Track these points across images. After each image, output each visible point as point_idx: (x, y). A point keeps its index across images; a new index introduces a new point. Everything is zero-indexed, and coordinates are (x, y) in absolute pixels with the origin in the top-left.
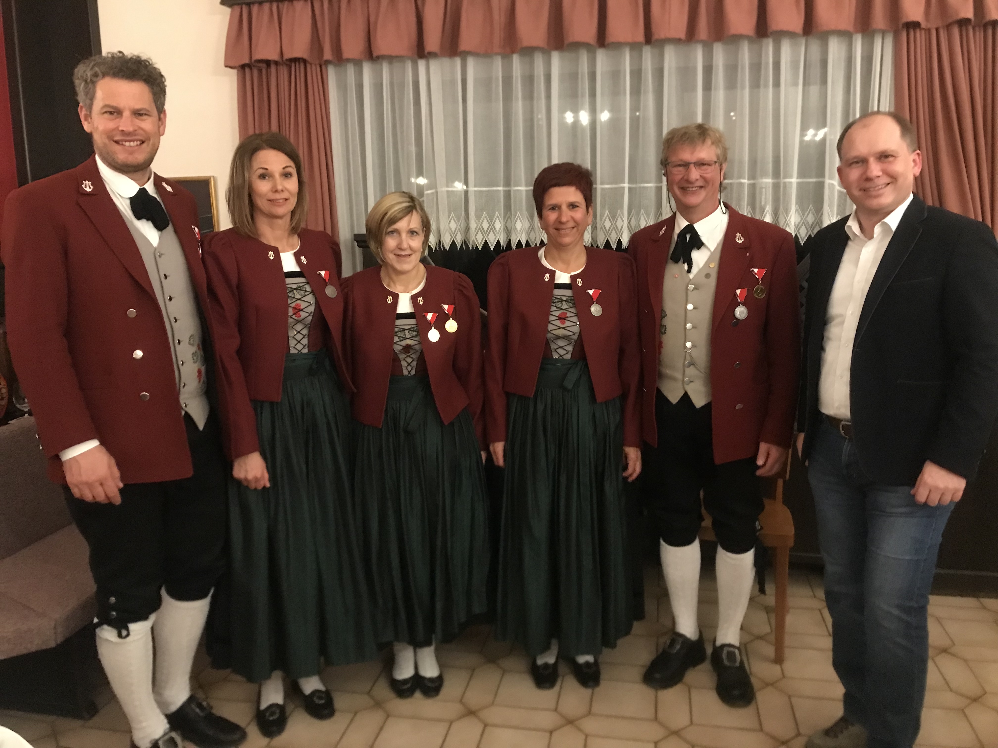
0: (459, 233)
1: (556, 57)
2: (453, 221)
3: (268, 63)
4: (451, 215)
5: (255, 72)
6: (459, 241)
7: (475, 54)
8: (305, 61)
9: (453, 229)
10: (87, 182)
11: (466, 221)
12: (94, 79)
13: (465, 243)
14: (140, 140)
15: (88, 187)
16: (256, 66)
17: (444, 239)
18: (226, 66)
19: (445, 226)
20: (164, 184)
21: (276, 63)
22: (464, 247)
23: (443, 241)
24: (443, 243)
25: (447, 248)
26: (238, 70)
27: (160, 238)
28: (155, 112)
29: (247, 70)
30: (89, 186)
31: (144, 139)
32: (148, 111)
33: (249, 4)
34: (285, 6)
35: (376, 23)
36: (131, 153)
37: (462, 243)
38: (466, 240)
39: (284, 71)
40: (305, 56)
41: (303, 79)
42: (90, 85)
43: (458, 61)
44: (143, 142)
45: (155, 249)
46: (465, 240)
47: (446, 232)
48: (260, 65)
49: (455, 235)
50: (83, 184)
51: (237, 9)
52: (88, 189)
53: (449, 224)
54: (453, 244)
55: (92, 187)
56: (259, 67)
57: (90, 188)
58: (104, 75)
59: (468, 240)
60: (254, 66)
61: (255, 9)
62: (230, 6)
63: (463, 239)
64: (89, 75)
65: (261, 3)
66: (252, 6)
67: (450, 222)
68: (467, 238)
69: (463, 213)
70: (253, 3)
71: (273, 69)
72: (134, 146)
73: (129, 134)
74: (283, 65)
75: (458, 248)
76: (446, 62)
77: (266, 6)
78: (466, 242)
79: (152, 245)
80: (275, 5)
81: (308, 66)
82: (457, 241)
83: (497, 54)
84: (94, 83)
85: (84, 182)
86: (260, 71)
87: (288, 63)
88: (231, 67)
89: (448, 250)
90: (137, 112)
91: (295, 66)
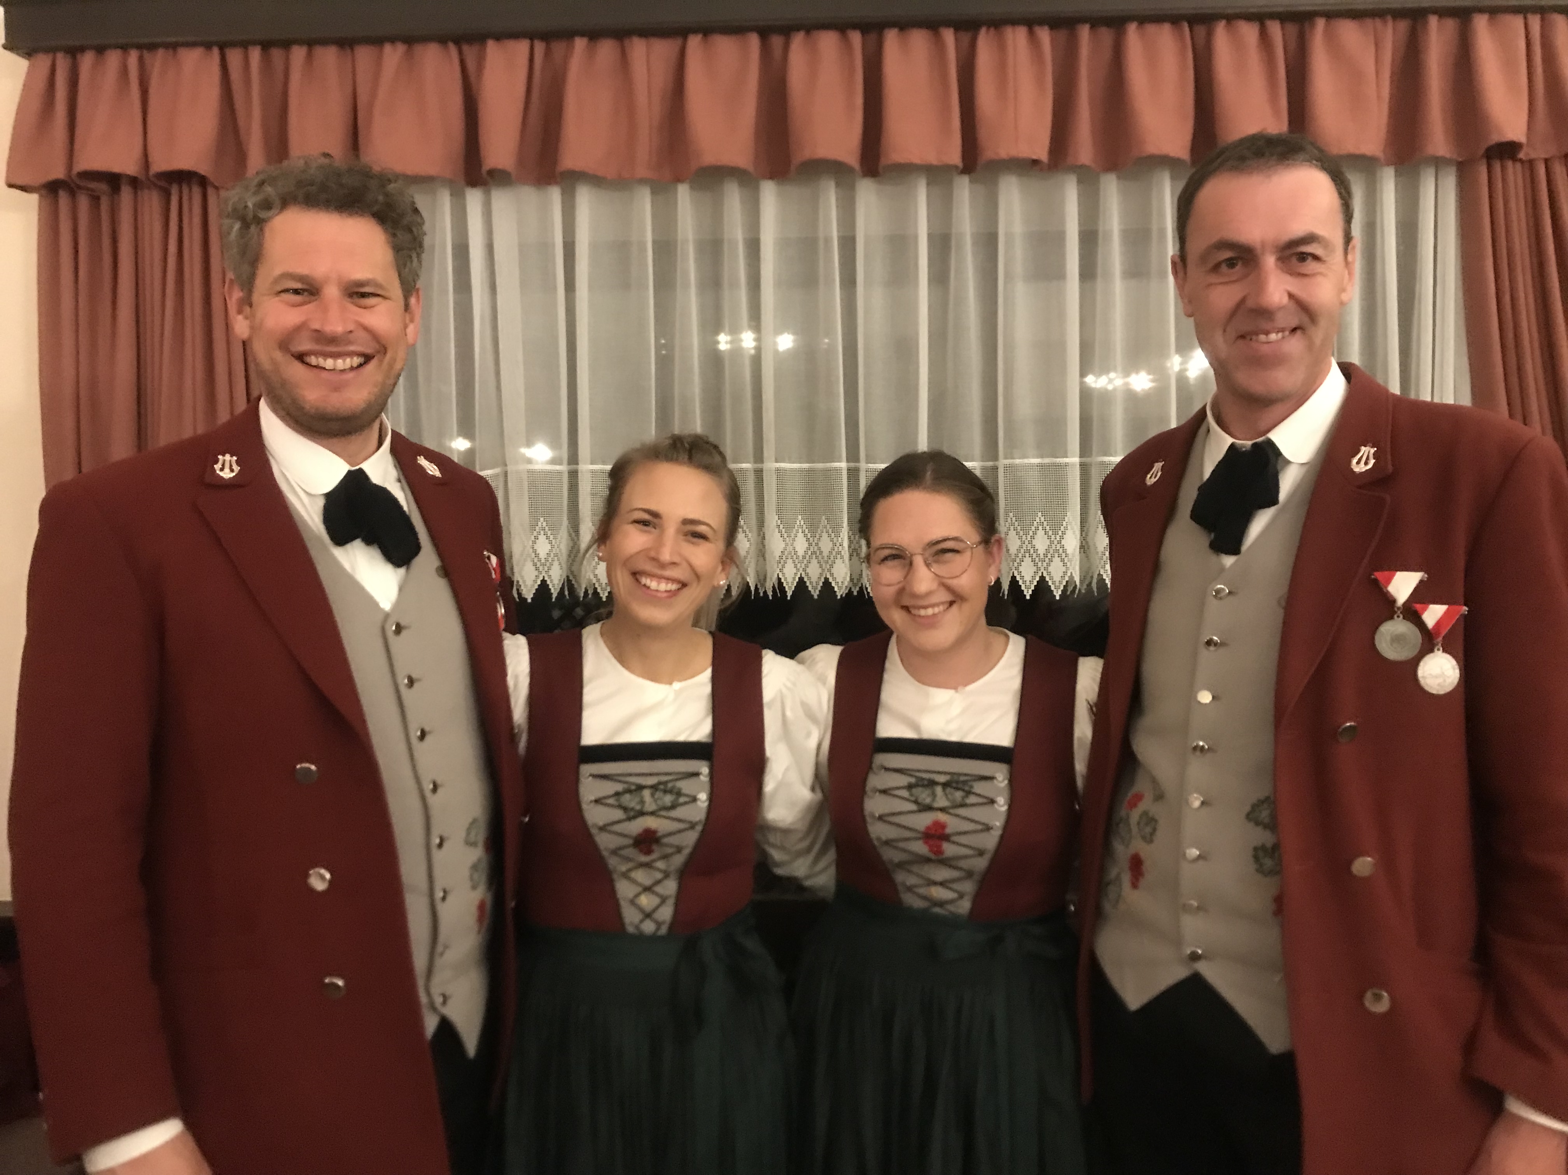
0: (556, 563)
1: (769, 192)
2: (542, 538)
3: (114, 180)
4: (540, 524)
5: (83, 202)
6: (556, 582)
7: (596, 180)
8: (203, 182)
9: (543, 555)
10: (228, 457)
11: (570, 535)
12: (263, 215)
13: (569, 584)
14: (359, 354)
15: (227, 470)
16: (88, 189)
17: (522, 577)
18: (11, 186)
19: (525, 547)
20: (422, 461)
21: (134, 182)
22: (566, 593)
23: (518, 582)
24: (519, 586)
25: (529, 595)
26: (41, 196)
27: (401, 589)
28: (396, 291)
29: (64, 198)
30: (231, 466)
31: (369, 351)
32: (380, 286)
33: (74, 52)
34: (157, 60)
35: (371, 105)
36: (337, 388)
37: (563, 584)
38: (571, 578)
39: (152, 201)
40: (203, 169)
41: (197, 220)
42: (253, 228)
43: (555, 194)
44: (368, 358)
45: (387, 616)
46: (568, 577)
47: (525, 560)
48: (93, 185)
49: (546, 569)
50: (217, 462)
51: (43, 61)
52: (227, 474)
53: (534, 542)
54: (543, 587)
55: (237, 469)
56: (92, 190)
57: (232, 471)
58: (286, 202)
59: (575, 577)
60: (79, 187)
61: (87, 60)
62: (29, 54)
63: (564, 576)
64: (250, 205)
65: (100, 50)
66: (79, 56)
67: (536, 538)
68: (572, 572)
69: (565, 518)
70: (82, 49)
71: (126, 194)
72: (343, 371)
73: (333, 340)
74: (149, 188)
75: (554, 596)
76: (528, 194)
77: (113, 58)
78: (571, 581)
79: (375, 604)
80: (133, 57)
81: (210, 191)
82: (552, 581)
83: (642, 181)
84: (260, 222)
85: (220, 457)
86: (95, 199)
87: (163, 183)
88: (23, 188)
89: (529, 600)
90: (357, 290)
91: (181, 192)
